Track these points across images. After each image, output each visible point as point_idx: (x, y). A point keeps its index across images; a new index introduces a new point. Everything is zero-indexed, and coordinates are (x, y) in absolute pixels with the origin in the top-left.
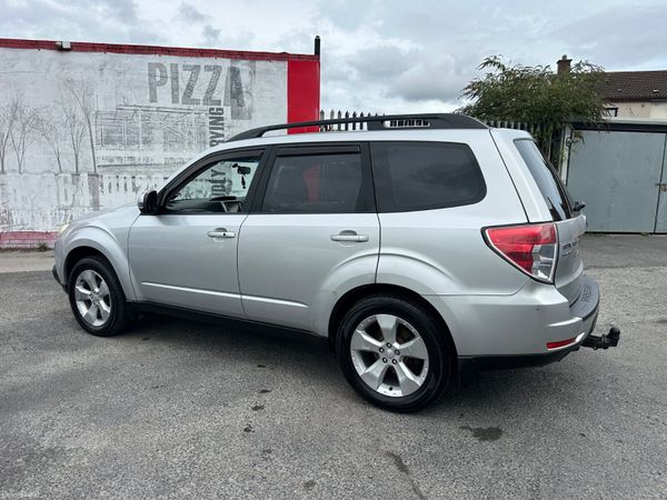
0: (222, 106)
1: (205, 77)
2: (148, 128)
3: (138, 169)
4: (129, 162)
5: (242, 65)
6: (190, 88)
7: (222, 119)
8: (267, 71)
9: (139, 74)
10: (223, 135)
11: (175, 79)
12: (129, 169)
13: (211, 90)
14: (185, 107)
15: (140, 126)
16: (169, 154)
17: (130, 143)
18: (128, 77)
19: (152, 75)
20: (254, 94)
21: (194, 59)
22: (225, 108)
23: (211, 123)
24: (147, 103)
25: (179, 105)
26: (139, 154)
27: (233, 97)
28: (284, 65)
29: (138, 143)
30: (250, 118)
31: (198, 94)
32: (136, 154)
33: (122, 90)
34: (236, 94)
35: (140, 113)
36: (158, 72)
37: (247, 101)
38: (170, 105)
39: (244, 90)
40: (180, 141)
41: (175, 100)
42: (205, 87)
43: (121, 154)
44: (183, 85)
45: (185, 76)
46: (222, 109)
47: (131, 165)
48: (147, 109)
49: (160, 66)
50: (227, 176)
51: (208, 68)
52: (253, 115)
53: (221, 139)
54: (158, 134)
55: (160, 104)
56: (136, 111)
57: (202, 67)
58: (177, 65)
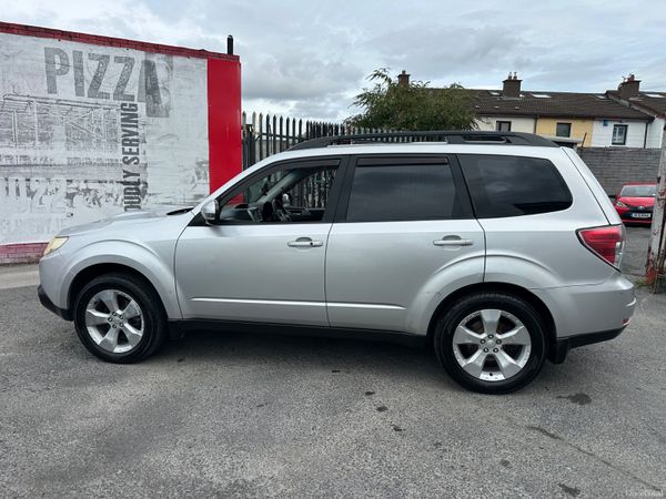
0: (135, 102)
1: (114, 70)
2: (46, 123)
3: (34, 170)
4: (22, 162)
5: (157, 59)
6: (97, 80)
7: (136, 116)
8: (185, 68)
9: (33, 60)
10: (137, 134)
11: (79, 68)
12: (22, 170)
13: (123, 83)
14: (92, 100)
15: (36, 120)
16: (73, 154)
17: (21, 140)
18: (19, 62)
19: (49, 62)
20: (171, 92)
21: (102, 47)
22: (139, 104)
23: (123, 120)
24: (44, 94)
25: (85, 98)
26: (34, 152)
27: (148, 92)
28: (203, 63)
29: (33, 139)
30: (167, 116)
31: (108, 86)
32: (30, 153)
33: (11, 76)
34: (151, 89)
35: (35, 104)
36: (57, 60)
37: (164, 98)
38: (74, 98)
39: (160, 85)
40: (87, 139)
41: (79, 92)
42: (116, 80)
43: (12, 152)
44: (88, 76)
45: (90, 67)
46: (135, 105)
47: (25, 165)
48: (44, 101)
49: (59, 52)
50: (142, 178)
51: (118, 60)
52: (171, 112)
53: (135, 137)
54: (59, 130)
55: (61, 95)
56: (30, 102)
57: (112, 59)
58: (81, 53)
